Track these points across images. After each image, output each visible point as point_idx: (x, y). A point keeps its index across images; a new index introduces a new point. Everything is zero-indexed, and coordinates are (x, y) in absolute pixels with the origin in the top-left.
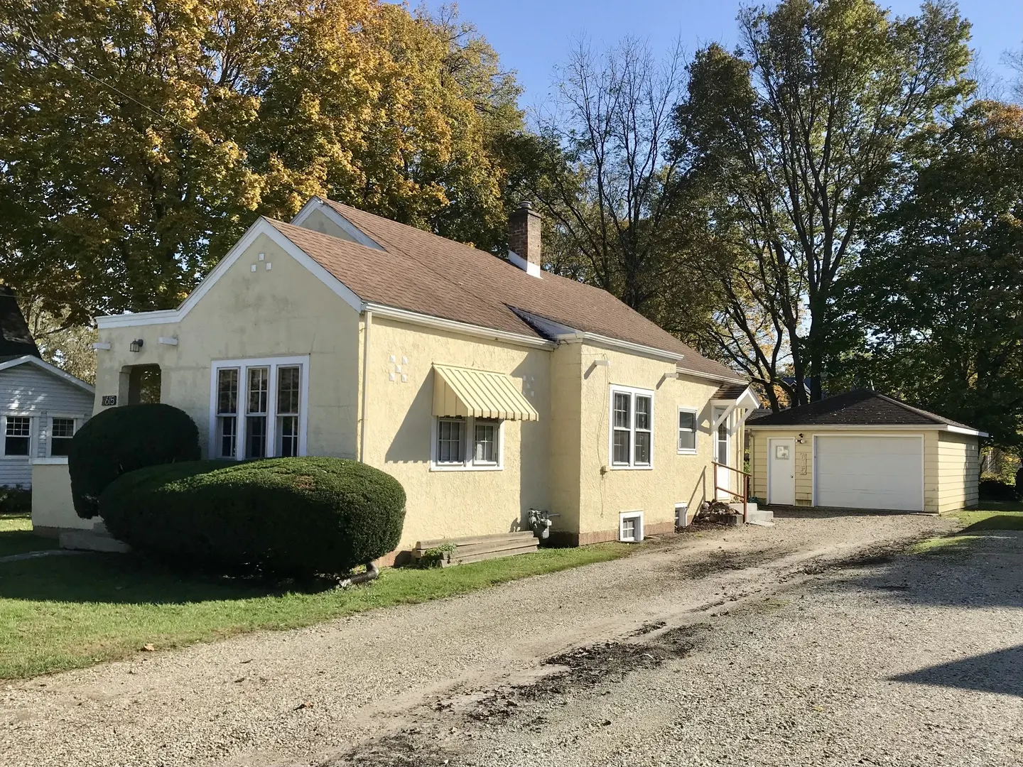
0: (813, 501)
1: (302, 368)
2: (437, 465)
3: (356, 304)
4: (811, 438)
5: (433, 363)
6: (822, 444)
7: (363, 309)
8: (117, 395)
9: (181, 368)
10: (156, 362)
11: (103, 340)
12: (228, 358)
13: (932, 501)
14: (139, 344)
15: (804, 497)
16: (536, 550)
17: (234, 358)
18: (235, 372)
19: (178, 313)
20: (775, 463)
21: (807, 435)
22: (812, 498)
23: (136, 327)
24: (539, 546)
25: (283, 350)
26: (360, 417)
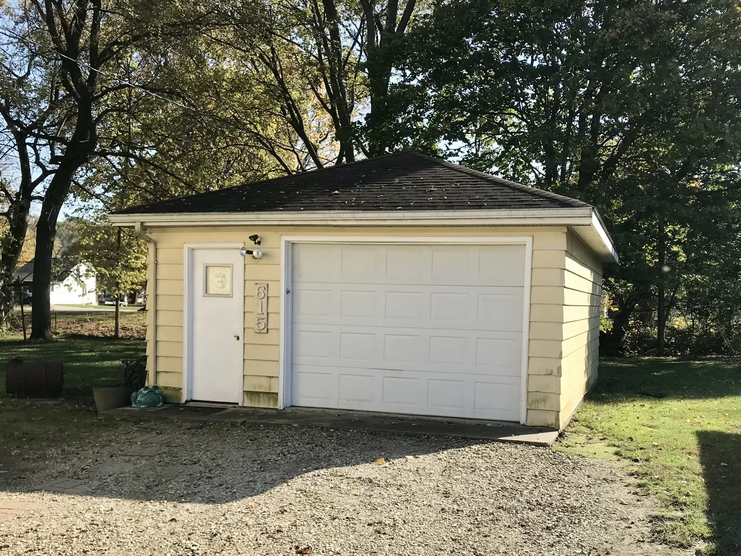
0: (280, 397)
4: (277, 243)
6: (308, 262)
13: (545, 400)
15: (262, 385)
20: (203, 305)
21: (267, 238)
22: (279, 387)
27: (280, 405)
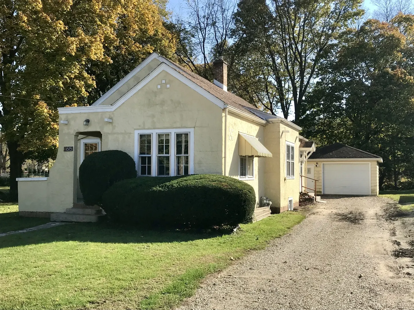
0: (322, 192)
1: (190, 134)
2: (240, 178)
3: (221, 105)
4: (321, 164)
5: (239, 132)
6: (326, 167)
7: (225, 107)
8: (73, 146)
9: (115, 134)
10: (98, 130)
11: (63, 119)
12: (144, 129)
14: (88, 121)
16: (270, 215)
17: (148, 129)
18: (149, 136)
19: (112, 107)
21: (319, 163)
22: (322, 190)
23: (85, 113)
24: (271, 213)
25: (178, 125)
26: (223, 156)
27: (322, 194)
